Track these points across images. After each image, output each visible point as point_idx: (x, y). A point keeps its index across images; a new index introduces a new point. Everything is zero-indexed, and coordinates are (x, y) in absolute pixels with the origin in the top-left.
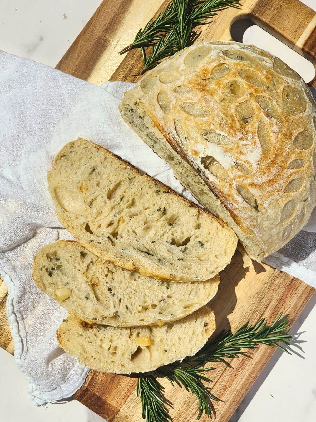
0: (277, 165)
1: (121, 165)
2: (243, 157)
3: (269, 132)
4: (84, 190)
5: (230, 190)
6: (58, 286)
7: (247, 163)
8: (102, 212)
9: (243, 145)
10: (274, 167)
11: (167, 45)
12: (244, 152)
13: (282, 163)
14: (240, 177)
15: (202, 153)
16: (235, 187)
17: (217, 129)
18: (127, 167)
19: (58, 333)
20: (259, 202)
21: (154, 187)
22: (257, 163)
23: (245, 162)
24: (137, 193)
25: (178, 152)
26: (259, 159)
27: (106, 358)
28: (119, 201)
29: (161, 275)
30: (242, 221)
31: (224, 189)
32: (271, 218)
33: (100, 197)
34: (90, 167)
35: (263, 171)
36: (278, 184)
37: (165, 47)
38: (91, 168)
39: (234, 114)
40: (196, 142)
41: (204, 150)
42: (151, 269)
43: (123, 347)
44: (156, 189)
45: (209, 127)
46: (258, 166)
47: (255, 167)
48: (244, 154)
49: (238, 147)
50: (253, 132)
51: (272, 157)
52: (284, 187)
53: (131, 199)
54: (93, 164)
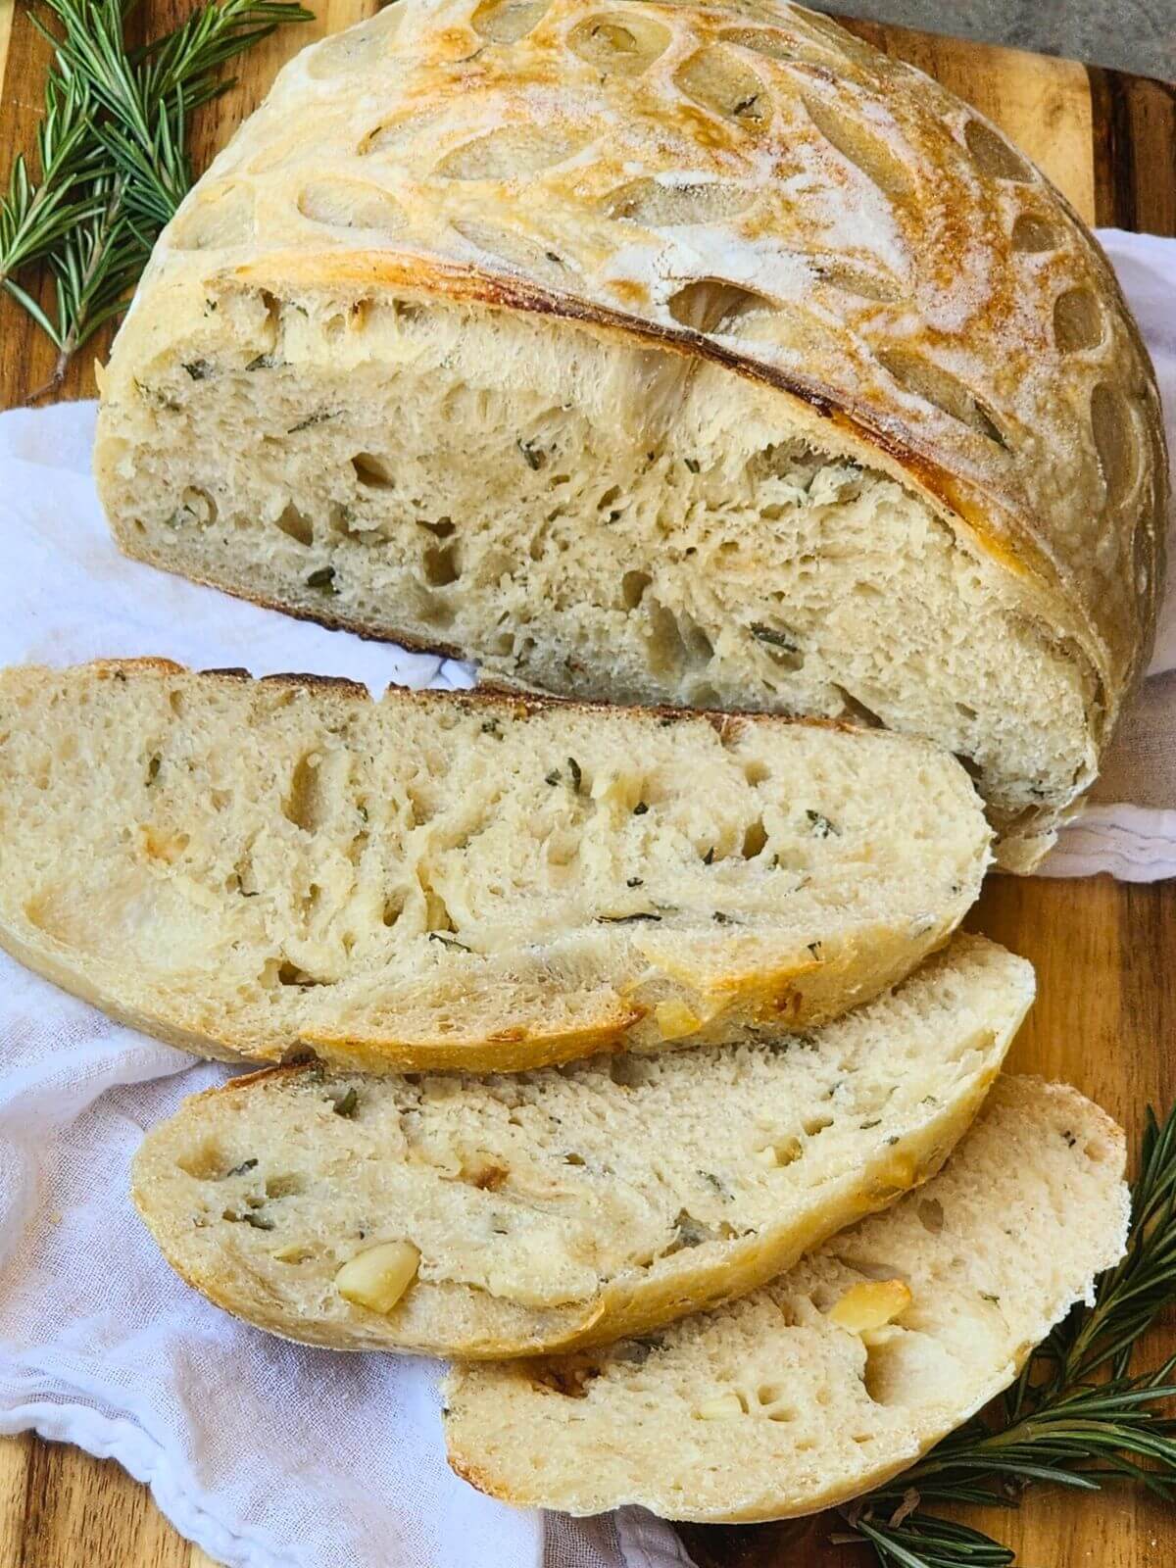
0: (973, 242)
1: (260, 693)
2: (827, 239)
3: (860, 127)
4: (171, 851)
5: (863, 377)
6: (331, 1254)
7: (858, 255)
8: (314, 889)
9: (801, 192)
10: (969, 250)
11: (107, 237)
12: (823, 219)
13: (986, 231)
14: (867, 315)
15: (656, 281)
16: (874, 360)
17: (658, 171)
18: (293, 693)
19: (463, 1465)
20: (996, 405)
21: (463, 717)
22: (899, 244)
23: (849, 253)
24: (407, 763)
25: (563, 308)
26: (895, 231)
27: (763, 1440)
28: (360, 823)
29: (770, 966)
30: (977, 498)
31: (835, 376)
32: (1070, 480)
33: (262, 838)
34: (133, 756)
35: (939, 275)
36: (1020, 317)
37: (104, 247)
38: (140, 761)
39: (685, 101)
40: (604, 247)
41: (658, 265)
42: (715, 964)
43: (801, 1370)
44: (473, 722)
45: (621, 176)
46: (910, 257)
47: (896, 261)
48: (827, 227)
49: (788, 206)
50: (804, 138)
51: (934, 212)
52: (1050, 329)
53: (398, 792)
54: (139, 742)
